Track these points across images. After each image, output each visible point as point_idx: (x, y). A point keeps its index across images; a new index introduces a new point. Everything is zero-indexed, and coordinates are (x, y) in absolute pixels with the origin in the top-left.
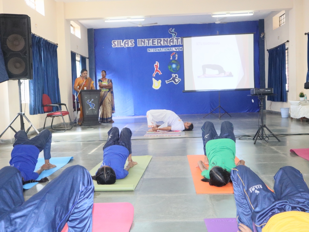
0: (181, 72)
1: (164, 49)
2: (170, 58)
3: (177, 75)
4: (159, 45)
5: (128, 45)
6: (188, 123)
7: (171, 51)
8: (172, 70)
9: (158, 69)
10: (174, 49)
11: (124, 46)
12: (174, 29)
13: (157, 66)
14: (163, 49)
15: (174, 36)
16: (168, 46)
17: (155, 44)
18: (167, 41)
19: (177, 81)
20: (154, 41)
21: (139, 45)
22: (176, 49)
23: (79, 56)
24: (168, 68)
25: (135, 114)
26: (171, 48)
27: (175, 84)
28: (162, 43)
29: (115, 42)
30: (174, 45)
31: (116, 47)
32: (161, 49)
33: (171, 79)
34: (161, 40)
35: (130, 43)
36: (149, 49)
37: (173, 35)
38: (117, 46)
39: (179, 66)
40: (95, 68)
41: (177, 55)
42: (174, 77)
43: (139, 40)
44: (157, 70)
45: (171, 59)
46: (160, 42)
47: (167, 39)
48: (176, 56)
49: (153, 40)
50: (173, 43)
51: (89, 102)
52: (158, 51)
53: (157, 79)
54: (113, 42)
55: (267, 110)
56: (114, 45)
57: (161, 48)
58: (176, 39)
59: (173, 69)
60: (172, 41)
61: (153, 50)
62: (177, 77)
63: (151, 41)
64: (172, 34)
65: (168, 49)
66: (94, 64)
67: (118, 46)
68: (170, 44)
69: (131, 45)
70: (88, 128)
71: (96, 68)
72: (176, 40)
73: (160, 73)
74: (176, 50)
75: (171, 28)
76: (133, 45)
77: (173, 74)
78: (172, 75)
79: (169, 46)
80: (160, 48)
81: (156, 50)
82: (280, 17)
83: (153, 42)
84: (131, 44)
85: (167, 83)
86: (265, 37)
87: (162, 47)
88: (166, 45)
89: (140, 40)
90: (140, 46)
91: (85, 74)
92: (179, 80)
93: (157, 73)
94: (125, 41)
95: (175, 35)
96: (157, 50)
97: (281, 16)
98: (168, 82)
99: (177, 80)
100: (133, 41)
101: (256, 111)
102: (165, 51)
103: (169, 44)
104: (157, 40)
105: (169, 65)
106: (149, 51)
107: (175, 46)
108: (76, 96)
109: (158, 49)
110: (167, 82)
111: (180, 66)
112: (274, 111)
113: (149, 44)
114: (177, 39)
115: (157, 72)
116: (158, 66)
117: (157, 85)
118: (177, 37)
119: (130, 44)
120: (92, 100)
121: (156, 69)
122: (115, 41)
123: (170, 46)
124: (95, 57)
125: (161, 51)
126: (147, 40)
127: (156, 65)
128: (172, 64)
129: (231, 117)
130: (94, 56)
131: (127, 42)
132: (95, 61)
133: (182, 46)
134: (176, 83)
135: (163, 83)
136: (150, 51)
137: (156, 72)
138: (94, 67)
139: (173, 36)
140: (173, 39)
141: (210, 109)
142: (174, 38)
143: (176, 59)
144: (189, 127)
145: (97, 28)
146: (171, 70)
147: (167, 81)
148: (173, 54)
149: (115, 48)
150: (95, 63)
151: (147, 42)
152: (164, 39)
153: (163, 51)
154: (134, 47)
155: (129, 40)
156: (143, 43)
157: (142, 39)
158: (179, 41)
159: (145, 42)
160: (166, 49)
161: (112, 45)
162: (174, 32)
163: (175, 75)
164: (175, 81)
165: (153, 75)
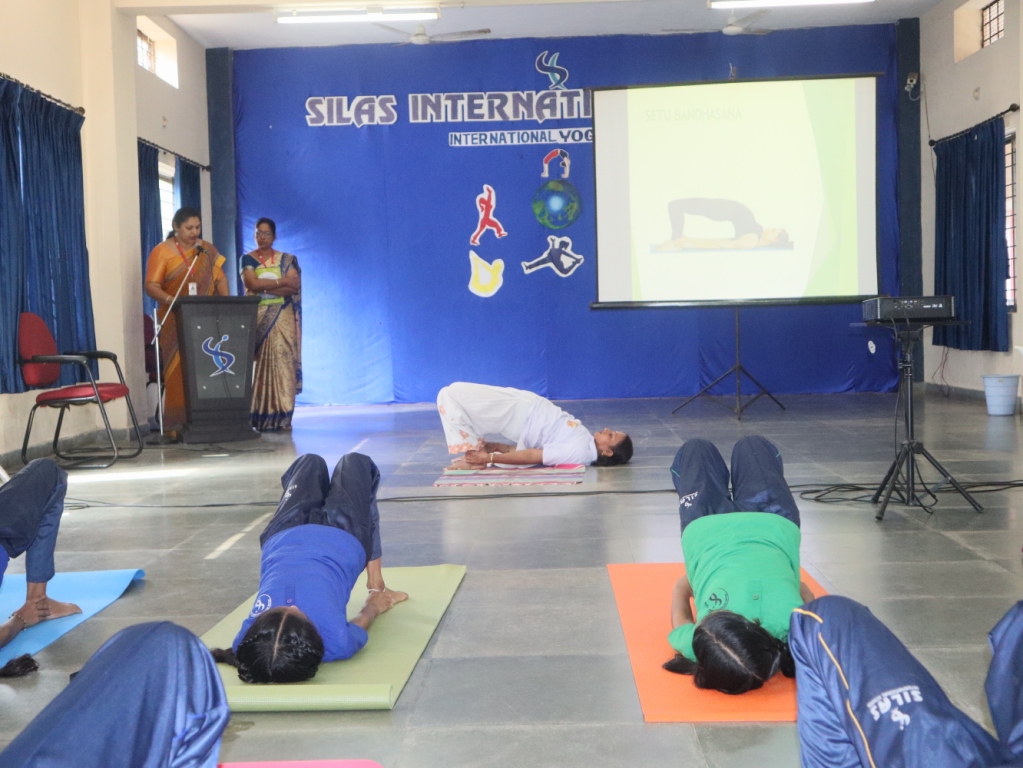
0: (583, 229)
1: (515, 136)
2: (542, 171)
3: (566, 239)
4: (498, 118)
5: (372, 118)
6: (611, 435)
7: (543, 142)
8: (549, 218)
9: (491, 217)
10: (555, 136)
11: (353, 120)
12: (557, 55)
13: (487, 203)
14: (512, 135)
15: (558, 83)
16: (533, 125)
17: (482, 116)
18: (528, 105)
19: (566, 266)
20: (476, 102)
21: (416, 116)
22: (565, 134)
23: (172, 160)
24: (533, 214)
25: (397, 397)
26: (543, 133)
27: (557, 276)
28: (509, 109)
29: (318, 106)
30: (558, 120)
31: (321, 124)
32: (502, 134)
33: (545, 255)
34: (504, 100)
35: (380, 111)
36: (458, 134)
37: (555, 79)
38: (325, 122)
39: (575, 206)
40: (238, 208)
41: (567, 161)
42: (557, 246)
43: (415, 100)
44: (486, 221)
45: (545, 174)
46: (500, 109)
47: (530, 97)
48: (564, 164)
49: (471, 100)
50: (553, 112)
51: (213, 346)
52: (494, 144)
53: (488, 253)
54: (312, 105)
55: (929, 385)
56: (313, 115)
57: (506, 132)
58: (563, 95)
59: (554, 216)
60: (547, 101)
61: (473, 139)
62: (569, 250)
63: (463, 103)
64: (549, 73)
65: (532, 133)
66: (232, 192)
67: (330, 119)
68: (540, 115)
69: (382, 119)
70: (207, 451)
71: (243, 210)
72: (564, 100)
73: (501, 233)
74: (566, 138)
75: (547, 52)
76: (389, 117)
77: (553, 237)
78: (549, 239)
79: (536, 121)
80: (499, 133)
81: (485, 141)
82: (984, 9)
83: (472, 106)
84: (384, 115)
85: (527, 272)
86: (922, 89)
87: (505, 125)
88: (526, 118)
89: (420, 96)
90: (420, 120)
91: (190, 228)
92: (578, 261)
93: (489, 232)
94: (358, 99)
95: (562, 79)
96: (488, 140)
97: (989, 6)
98: (530, 267)
99: (567, 261)
100: (390, 101)
101: (886, 388)
102: (521, 143)
103: (535, 117)
104: (490, 97)
105: (536, 201)
106: (457, 144)
107: (560, 124)
108: (159, 322)
109: (494, 133)
110: (526, 267)
111: (580, 203)
112: (956, 389)
113: (454, 115)
114: (570, 97)
115: (487, 227)
116: (493, 203)
117: (486, 278)
118: (567, 85)
119: (379, 113)
120: (225, 338)
121: (482, 215)
122: (320, 102)
123: (540, 122)
124: (237, 164)
125: (503, 143)
126: (447, 98)
127: (482, 201)
128: (547, 196)
129: (784, 409)
130: (233, 161)
131: (366, 107)
132: (238, 180)
133: (591, 123)
134: (565, 271)
135: (511, 274)
136: (460, 141)
137: (483, 226)
138: (231, 205)
139: (554, 83)
140: (554, 95)
141: (701, 377)
142: (558, 93)
143: (566, 175)
144: (613, 449)
145: (245, 49)
146: (546, 221)
147: (528, 264)
148: (553, 155)
149: (320, 127)
150: (237, 189)
151: (446, 106)
152: (518, 95)
153: (512, 141)
154: (395, 123)
155: (375, 97)
156: (430, 111)
157: (429, 95)
158: (578, 103)
159: (440, 107)
160: (525, 136)
161: (308, 117)
162: (555, 66)
163: (558, 241)
164: (560, 266)
165: (472, 238)
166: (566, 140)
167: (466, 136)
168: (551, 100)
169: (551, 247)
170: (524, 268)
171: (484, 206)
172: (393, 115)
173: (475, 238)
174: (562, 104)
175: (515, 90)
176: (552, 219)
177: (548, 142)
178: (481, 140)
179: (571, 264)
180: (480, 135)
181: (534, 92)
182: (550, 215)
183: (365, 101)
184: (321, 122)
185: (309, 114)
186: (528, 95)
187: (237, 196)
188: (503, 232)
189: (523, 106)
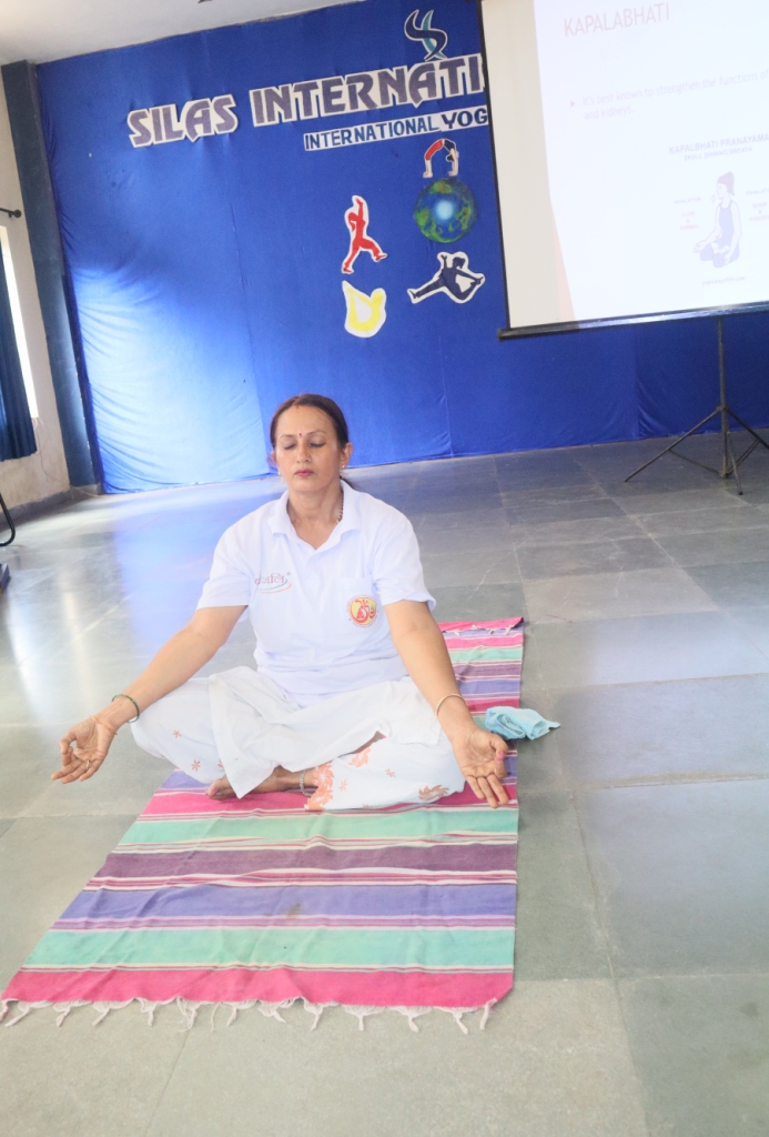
0: (485, 241)
1: (386, 128)
2: (424, 169)
3: (461, 255)
4: (362, 107)
5: (207, 127)
7: (422, 131)
8: (437, 230)
9: (365, 236)
10: (437, 122)
11: (185, 133)
12: (430, 14)
13: (358, 219)
14: (382, 127)
15: (436, 51)
16: (407, 111)
17: (342, 107)
18: (399, 85)
19: (463, 289)
20: (334, 89)
21: (260, 119)
22: (449, 118)
24: (416, 225)
26: (421, 120)
27: (454, 302)
28: (375, 94)
29: (142, 121)
30: (438, 101)
31: (149, 144)
32: (370, 128)
33: (436, 278)
34: (368, 83)
35: (217, 117)
36: (314, 135)
37: (430, 46)
38: (153, 140)
39: (470, 211)
40: (65, 260)
41: (454, 153)
42: (450, 265)
43: (257, 96)
44: (360, 241)
45: (429, 174)
46: (364, 95)
47: (400, 74)
48: (451, 158)
49: (326, 87)
50: (432, 92)
52: (360, 141)
53: (365, 285)
54: (135, 119)
56: (138, 134)
57: (374, 125)
58: (443, 66)
59: (443, 227)
60: (423, 77)
61: (334, 138)
62: (465, 268)
63: (317, 93)
64: (422, 40)
65: (407, 122)
66: (55, 241)
67: (158, 137)
68: (416, 97)
69: (219, 126)
71: (71, 262)
72: (445, 73)
73: (378, 254)
75: (417, 11)
76: (228, 125)
77: (444, 254)
78: (439, 257)
79: (411, 105)
80: (365, 126)
81: (348, 138)
83: (328, 95)
84: (222, 121)
85: (415, 301)
87: (374, 116)
88: (398, 103)
89: (262, 91)
90: (266, 123)
92: (477, 281)
94: (189, 105)
95: (440, 45)
96: (353, 138)
98: (418, 295)
99: (463, 283)
100: (229, 103)
102: (395, 136)
103: (410, 100)
104: (349, 81)
105: (419, 210)
106: (315, 148)
107: (442, 105)
109: (359, 127)
110: (414, 296)
111: (477, 207)
113: (308, 110)
114: (452, 67)
115: (361, 249)
116: (366, 218)
117: (365, 314)
118: (448, 53)
119: (216, 120)
121: (353, 235)
122: (144, 116)
123: (416, 106)
124: (59, 208)
125: (371, 139)
126: (296, 90)
127: (352, 216)
128: (432, 202)
130: (51, 204)
131: (198, 114)
132: (60, 226)
133: (484, 98)
134: (461, 295)
135: (396, 305)
136: (318, 144)
137: (355, 249)
138: (55, 256)
139: (430, 52)
140: (431, 67)
141: (641, 417)
142: (437, 64)
143: (455, 171)
145: (50, 60)
146: (433, 234)
147: (415, 291)
148: (435, 147)
149: (147, 147)
150: (62, 237)
151: (297, 100)
152: (386, 74)
153: (383, 135)
154: (236, 131)
155: (208, 100)
156: (277, 108)
157: (274, 88)
158: (463, 75)
159: (289, 101)
160: (399, 126)
161: (131, 137)
162: (430, 29)
163: (450, 258)
164: (455, 289)
165: (344, 266)
166: (451, 127)
167: (325, 135)
168: (428, 75)
169: (442, 267)
170: (412, 297)
171: (355, 223)
172: (232, 119)
173: (347, 264)
174: (442, 78)
175: (381, 68)
176: (441, 232)
177: (428, 131)
178: (343, 139)
179: (469, 286)
180: (343, 132)
181: (405, 67)
182: (438, 226)
183: (196, 108)
184: (147, 141)
185: (132, 133)
186: (397, 71)
187: (62, 245)
188: (381, 253)
189: (393, 87)
